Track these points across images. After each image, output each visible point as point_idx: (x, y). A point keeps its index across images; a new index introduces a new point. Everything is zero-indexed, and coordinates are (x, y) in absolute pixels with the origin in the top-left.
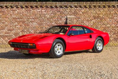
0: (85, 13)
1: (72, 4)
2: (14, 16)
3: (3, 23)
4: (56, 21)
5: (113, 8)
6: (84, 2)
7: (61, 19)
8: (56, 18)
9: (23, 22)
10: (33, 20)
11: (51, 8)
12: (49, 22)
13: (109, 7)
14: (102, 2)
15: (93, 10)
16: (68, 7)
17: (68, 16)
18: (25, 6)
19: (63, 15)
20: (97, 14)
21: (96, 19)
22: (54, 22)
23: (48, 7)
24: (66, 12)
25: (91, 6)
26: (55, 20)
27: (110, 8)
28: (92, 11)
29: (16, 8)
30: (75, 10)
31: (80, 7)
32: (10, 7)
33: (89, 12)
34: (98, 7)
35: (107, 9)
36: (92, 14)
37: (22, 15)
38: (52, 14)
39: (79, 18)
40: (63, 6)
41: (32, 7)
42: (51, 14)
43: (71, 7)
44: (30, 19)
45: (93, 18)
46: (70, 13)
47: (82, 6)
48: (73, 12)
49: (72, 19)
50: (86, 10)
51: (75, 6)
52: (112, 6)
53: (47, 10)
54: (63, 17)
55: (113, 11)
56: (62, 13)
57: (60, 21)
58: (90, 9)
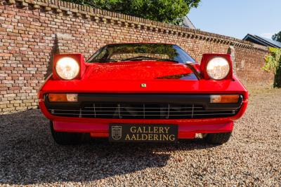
0: (92, 32)
1: (69, 6)
4: (30, 43)
5: (135, 30)
7: (42, 39)
8: (31, 36)
11: (17, 7)
12: (12, 45)
13: (130, 25)
14: (120, 15)
15: (106, 28)
16: (59, 13)
17: (59, 35)
19: (47, 30)
20: (111, 37)
22: (27, 46)
24: (54, 23)
25: (103, 19)
26: (29, 41)
27: (131, 30)
28: (103, 31)
30: (72, 23)
31: (84, 16)
33: (99, 30)
34: (113, 24)
35: (126, 29)
36: (103, 36)
38: (19, 24)
39: (80, 42)
40: (49, 9)
42: (18, 22)
43: (65, 13)
46: (61, 27)
47: (87, 16)
48: (68, 25)
49: (69, 42)
50: (93, 26)
51: (73, 13)
52: (135, 25)
53: (5, 12)
54: (47, 35)
55: (135, 35)
56: (44, 25)
57: (39, 44)
58: (100, 24)
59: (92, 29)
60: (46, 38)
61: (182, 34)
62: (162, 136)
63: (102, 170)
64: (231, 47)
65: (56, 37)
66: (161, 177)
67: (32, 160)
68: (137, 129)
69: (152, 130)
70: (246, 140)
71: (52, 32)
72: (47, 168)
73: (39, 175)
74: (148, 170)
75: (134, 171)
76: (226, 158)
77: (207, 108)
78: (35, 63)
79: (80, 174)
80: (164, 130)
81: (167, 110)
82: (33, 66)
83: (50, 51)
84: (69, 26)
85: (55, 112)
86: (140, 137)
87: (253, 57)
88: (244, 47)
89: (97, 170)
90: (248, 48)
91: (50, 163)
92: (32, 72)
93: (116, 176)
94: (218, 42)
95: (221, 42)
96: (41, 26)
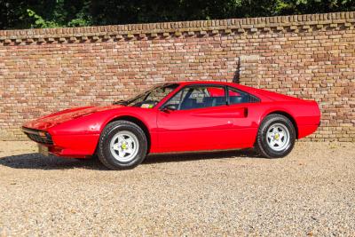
0: (290, 47)
1: (252, 22)
2: (110, 62)
3: (86, 78)
4: (211, 71)
6: (284, 17)
7: (224, 64)
8: (212, 64)
9: (132, 75)
10: (154, 70)
11: (198, 37)
12: (194, 75)
14: (334, 14)
15: (312, 38)
16: (242, 33)
17: (243, 58)
18: (135, 35)
20: (323, 48)
21: (320, 63)
22: (208, 74)
23: (189, 33)
24: (237, 45)
25: (305, 27)
26: (209, 69)
28: (308, 42)
29: (114, 40)
30: (260, 40)
31: (275, 29)
32: (100, 40)
33: (300, 42)
34: (324, 29)
35: (351, 31)
36: (308, 49)
37: (127, 57)
39: (272, 61)
40: (230, 31)
41: (150, 37)
42: (199, 52)
43: (248, 30)
44: (148, 66)
45: (313, 60)
46: (246, 48)
47: (278, 29)
48: (255, 44)
49: (254, 64)
50: (290, 38)
51: (258, 28)
53: (187, 44)
54: (229, 59)
56: (226, 49)
57: (221, 71)
58: (302, 34)
59: (289, 43)
60: (228, 63)
65: (239, 61)
71: (235, 55)
96: (223, 51)
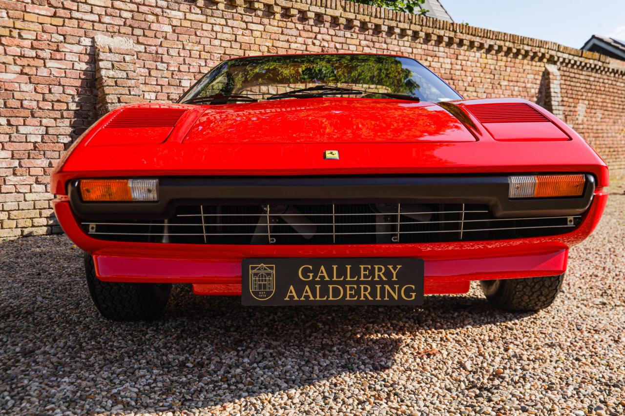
0: (187, 31)
4: (25, 62)
5: (300, 27)
7: (58, 51)
8: (27, 43)
13: (286, 13)
15: (223, 22)
17: (102, 40)
19: (70, 27)
20: (237, 45)
22: (18, 69)
24: (87, 8)
26: (22, 56)
27: (290, 25)
28: (217, 28)
30: (134, 7)
33: (205, 26)
34: (241, 9)
35: (275, 23)
36: (217, 42)
39: (158, 57)
46: (107, 19)
48: (125, 14)
49: (128, 58)
50: (189, 16)
52: (300, 11)
54: (70, 39)
55: (300, 40)
56: (61, 12)
57: (49, 64)
58: (209, 12)
59: (187, 24)
60: (66, 48)
61: (422, 34)
62: (383, 290)
63: (225, 380)
64: (552, 68)
65: (93, 46)
66: (384, 395)
67: (40, 358)
68: (316, 271)
69: (355, 272)
70: (599, 300)
71: (82, 32)
72: (79, 378)
73: (60, 395)
74: (348, 378)
75: (310, 381)
76: (551, 346)
77: (500, 212)
78: (38, 113)
79: (167, 391)
80: (388, 274)
81: (394, 218)
82: (36, 121)
83: (78, 83)
84: (128, 15)
85: (98, 228)
86: (324, 292)
87: (608, 94)
88: (584, 67)
89: (212, 382)
90: (594, 69)
91: (89, 367)
92: (32, 139)
93: (263, 396)
94: (516, 55)
95: (525, 56)
96: (54, 15)
